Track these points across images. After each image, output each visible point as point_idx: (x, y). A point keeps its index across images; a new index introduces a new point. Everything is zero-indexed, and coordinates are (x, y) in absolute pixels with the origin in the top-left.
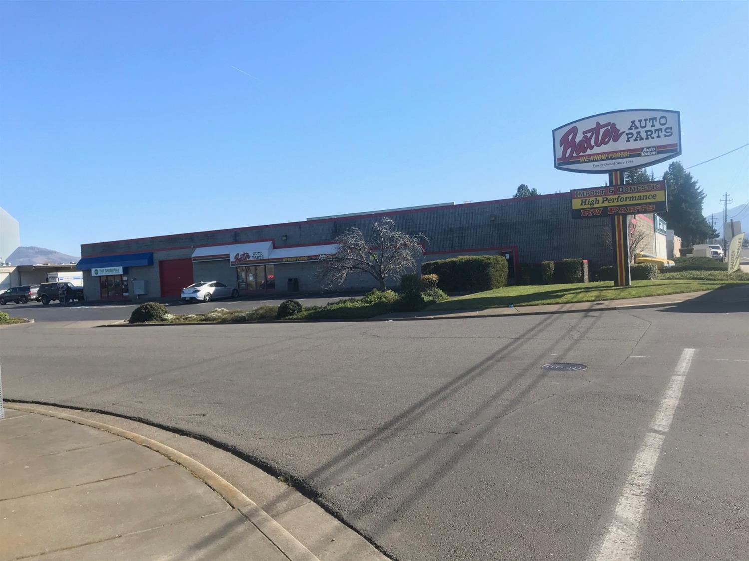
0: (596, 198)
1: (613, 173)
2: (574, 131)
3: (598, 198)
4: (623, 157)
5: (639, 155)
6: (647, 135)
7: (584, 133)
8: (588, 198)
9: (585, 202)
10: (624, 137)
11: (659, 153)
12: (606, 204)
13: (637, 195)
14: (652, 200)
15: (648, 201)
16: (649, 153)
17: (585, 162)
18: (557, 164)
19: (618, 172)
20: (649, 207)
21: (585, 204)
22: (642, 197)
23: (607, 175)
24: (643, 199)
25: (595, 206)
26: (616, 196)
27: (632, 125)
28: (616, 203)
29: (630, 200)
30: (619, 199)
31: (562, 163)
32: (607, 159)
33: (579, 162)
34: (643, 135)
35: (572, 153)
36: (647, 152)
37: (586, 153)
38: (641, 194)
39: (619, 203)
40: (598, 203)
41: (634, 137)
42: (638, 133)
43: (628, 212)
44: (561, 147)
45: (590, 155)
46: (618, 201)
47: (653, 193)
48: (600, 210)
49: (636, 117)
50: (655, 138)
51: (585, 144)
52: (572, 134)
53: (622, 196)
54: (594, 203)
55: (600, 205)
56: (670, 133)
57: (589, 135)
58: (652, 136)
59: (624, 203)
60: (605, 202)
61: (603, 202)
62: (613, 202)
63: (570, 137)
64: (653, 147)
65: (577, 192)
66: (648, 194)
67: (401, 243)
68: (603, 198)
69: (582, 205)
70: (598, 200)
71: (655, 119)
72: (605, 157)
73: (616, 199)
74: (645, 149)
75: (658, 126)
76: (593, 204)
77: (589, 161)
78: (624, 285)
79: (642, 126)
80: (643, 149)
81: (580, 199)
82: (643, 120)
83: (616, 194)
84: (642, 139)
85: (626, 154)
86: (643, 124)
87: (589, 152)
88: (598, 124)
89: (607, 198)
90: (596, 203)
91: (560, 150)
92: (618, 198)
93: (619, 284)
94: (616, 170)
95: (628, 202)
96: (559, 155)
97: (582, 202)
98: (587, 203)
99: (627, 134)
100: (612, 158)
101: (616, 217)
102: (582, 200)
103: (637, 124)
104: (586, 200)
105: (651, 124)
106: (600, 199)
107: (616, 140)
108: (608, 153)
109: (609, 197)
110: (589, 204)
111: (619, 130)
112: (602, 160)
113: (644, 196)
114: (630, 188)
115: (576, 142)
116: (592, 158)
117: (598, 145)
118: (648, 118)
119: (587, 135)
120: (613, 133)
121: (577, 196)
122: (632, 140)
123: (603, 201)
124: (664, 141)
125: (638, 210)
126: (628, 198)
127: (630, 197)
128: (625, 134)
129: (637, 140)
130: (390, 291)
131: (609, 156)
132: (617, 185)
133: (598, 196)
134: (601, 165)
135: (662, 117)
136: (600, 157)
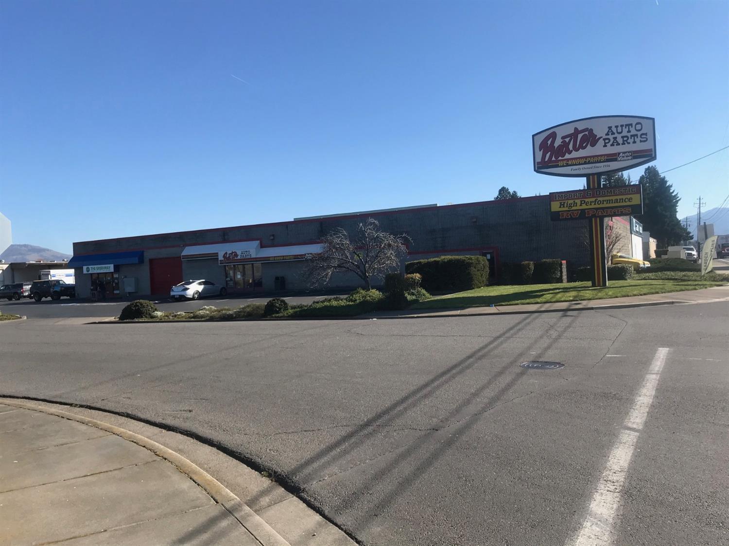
0: (574, 201)
1: (591, 177)
2: (553, 136)
3: (576, 201)
4: (600, 162)
5: (616, 160)
6: (623, 141)
7: (563, 138)
8: (567, 201)
9: (564, 205)
10: (601, 142)
11: (635, 158)
12: (584, 207)
13: (614, 198)
14: (628, 203)
15: (624, 204)
16: (625, 158)
17: (563, 166)
18: (536, 167)
19: (596, 176)
20: (625, 210)
21: (564, 207)
22: (619, 200)
23: (585, 179)
24: (620, 202)
25: (574, 208)
26: (594, 199)
27: (609, 131)
28: (593, 206)
29: (607, 203)
30: (597, 202)
31: (541, 167)
32: (585, 163)
33: (557, 166)
34: (620, 140)
35: (551, 157)
36: (624, 157)
37: (565, 158)
38: (618, 197)
39: (597, 206)
40: (576, 206)
41: (611, 142)
42: (615, 138)
43: (605, 214)
44: (540, 151)
45: (568, 160)
46: (595, 204)
47: (629, 196)
48: (578, 212)
49: (613, 123)
50: (631, 143)
51: (564, 149)
52: (551, 139)
53: (599, 199)
54: (572, 205)
55: (578, 207)
56: (645, 139)
57: (567, 140)
58: (628, 141)
59: (601, 206)
61: (581, 205)
62: (591, 204)
63: (549, 142)
64: (629, 152)
65: (556, 195)
66: (624, 197)
67: (385, 244)
68: (581, 201)
69: (560, 207)
70: (576, 203)
71: (631, 125)
72: (583, 161)
73: (593, 202)
74: (621, 154)
75: (633, 132)
76: (572, 207)
77: (567, 165)
78: (601, 285)
79: (618, 131)
80: (619, 154)
81: (559, 202)
82: (619, 126)
83: (593, 197)
84: (618, 144)
85: (603, 159)
86: (619, 130)
87: (567, 156)
88: (576, 129)
89: (585, 201)
90: (574, 206)
91: (539, 154)
92: (595, 201)
93: (597, 285)
94: (593, 174)
95: (605, 205)
96: (539, 159)
97: (561, 205)
98: (565, 206)
99: (604, 140)
100: (589, 163)
101: (593, 219)
102: (561, 203)
103: (614, 130)
104: (564, 203)
105: (627, 129)
106: (578, 202)
107: (593, 145)
108: (586, 158)
109: (586, 200)
110: (567, 207)
111: (596, 136)
112: (580, 164)
113: (620, 199)
114: (607, 191)
115: (555, 147)
116: (570, 162)
117: (577, 150)
118: (624, 124)
119: (565, 139)
120: (590, 138)
121: (556, 198)
122: (608, 145)
123: (581, 203)
124: (639, 146)
125: (615, 213)
126: (605, 201)
127: (607, 200)
128: (602, 139)
129: (614, 145)
130: (374, 290)
131: (586, 160)
132: (594, 188)
133: (575, 199)
134: (579, 169)
135: (638, 124)
136: (577, 161)
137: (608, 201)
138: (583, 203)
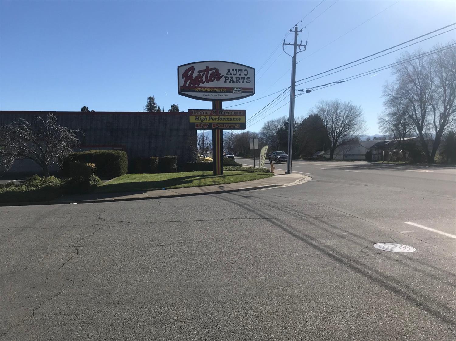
0: (205, 117)
2: (192, 69)
4: (222, 92)
5: (231, 92)
6: (237, 80)
7: (199, 72)
8: (200, 116)
9: (198, 118)
10: (223, 79)
11: (243, 92)
13: (230, 117)
14: (238, 122)
15: (236, 122)
16: (237, 92)
17: (198, 92)
18: (180, 90)
19: (219, 101)
20: (236, 125)
21: (198, 120)
22: (233, 119)
23: (211, 102)
25: (204, 122)
26: (217, 117)
27: (228, 72)
28: (217, 121)
30: (219, 119)
31: (183, 91)
32: (213, 92)
33: (194, 91)
34: (235, 80)
35: (190, 84)
37: (199, 86)
38: (233, 117)
39: (219, 122)
40: (206, 120)
41: (229, 80)
42: (232, 78)
43: (224, 127)
44: (183, 79)
45: (202, 88)
47: (239, 117)
48: (207, 125)
49: (231, 67)
50: (241, 82)
51: (198, 80)
52: (191, 72)
53: (221, 117)
54: (204, 119)
55: (208, 121)
56: (249, 81)
59: (222, 122)
60: (210, 120)
62: (215, 120)
63: (189, 73)
64: (240, 88)
65: (193, 111)
66: (236, 117)
68: (210, 117)
69: (196, 120)
71: (242, 70)
72: (211, 90)
74: (235, 88)
75: (243, 75)
77: (201, 91)
78: (220, 174)
79: (234, 73)
80: (234, 88)
81: (195, 116)
82: (235, 70)
83: (217, 115)
84: (233, 82)
85: (224, 90)
87: (201, 85)
88: (207, 67)
91: (182, 81)
93: (217, 174)
94: (217, 100)
95: (224, 121)
96: (182, 84)
97: (196, 118)
99: (225, 77)
100: (215, 92)
101: (216, 130)
103: (231, 71)
105: (239, 73)
106: (208, 117)
107: (218, 79)
108: (213, 88)
109: (213, 117)
110: (200, 120)
111: (220, 74)
112: (209, 92)
114: (226, 112)
115: (193, 77)
116: (203, 90)
117: (208, 82)
118: (238, 69)
119: (201, 73)
120: (216, 75)
121: (193, 114)
124: (246, 85)
125: (230, 127)
129: (231, 82)
131: (214, 90)
132: (217, 110)
133: (207, 115)
134: (209, 95)
135: (246, 70)
136: (208, 90)
137: (226, 119)
138: (211, 119)
